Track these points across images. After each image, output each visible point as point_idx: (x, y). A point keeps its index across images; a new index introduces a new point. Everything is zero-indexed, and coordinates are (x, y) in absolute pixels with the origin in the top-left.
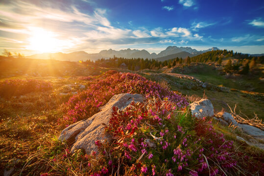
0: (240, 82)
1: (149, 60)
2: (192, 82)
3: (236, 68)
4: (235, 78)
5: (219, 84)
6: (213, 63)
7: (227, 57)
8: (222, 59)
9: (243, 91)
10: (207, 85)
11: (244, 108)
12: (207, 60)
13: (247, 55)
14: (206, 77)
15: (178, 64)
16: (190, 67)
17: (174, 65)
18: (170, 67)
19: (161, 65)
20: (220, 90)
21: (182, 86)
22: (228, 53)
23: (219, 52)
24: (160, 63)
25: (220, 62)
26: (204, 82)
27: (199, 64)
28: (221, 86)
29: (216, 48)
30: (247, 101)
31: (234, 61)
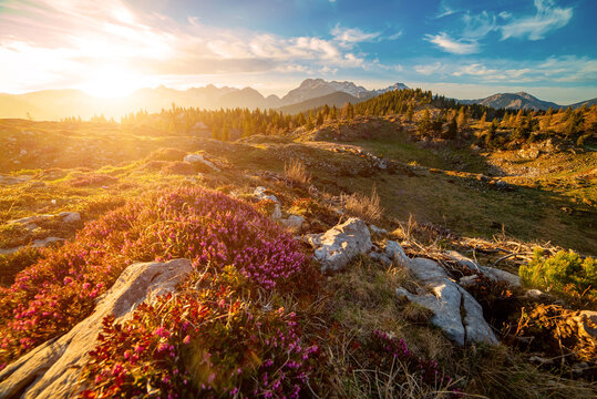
0: (445, 154)
1: (262, 111)
2: (358, 160)
3: (437, 126)
4: (437, 147)
5: (411, 160)
6: (398, 116)
7: (422, 104)
8: (415, 108)
9: (449, 173)
10: (389, 164)
11: (451, 204)
12: (386, 109)
13: (453, 101)
14: (385, 146)
15: (327, 120)
16: (353, 127)
17: (320, 121)
18: (311, 127)
19: (291, 124)
20: (411, 173)
21: (339, 169)
22: (423, 95)
23: (408, 94)
24: (289, 118)
25: (411, 115)
26: (381, 158)
27: (371, 120)
28: (413, 164)
29: (402, 85)
30: (455, 190)
31: (434, 112)
